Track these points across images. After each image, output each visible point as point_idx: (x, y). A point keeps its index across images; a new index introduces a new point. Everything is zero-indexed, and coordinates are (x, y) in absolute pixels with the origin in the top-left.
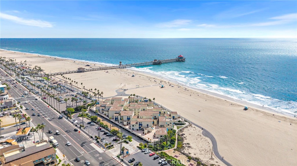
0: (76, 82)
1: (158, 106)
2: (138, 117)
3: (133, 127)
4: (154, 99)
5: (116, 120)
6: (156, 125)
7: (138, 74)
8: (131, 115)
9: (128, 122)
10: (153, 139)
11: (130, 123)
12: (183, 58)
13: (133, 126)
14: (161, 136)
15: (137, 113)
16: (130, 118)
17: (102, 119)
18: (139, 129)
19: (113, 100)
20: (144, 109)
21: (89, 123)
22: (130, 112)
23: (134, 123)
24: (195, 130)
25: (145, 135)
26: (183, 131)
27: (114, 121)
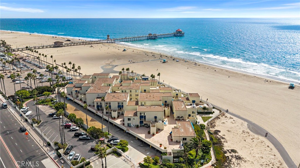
0: (45, 55)
1: (165, 86)
2: (137, 103)
3: (129, 122)
4: (159, 75)
5: (98, 110)
6: (168, 116)
7: (130, 49)
8: (125, 99)
9: (119, 113)
10: (170, 144)
11: (123, 114)
12: (182, 32)
13: (129, 119)
14: (184, 139)
15: (134, 96)
16: (123, 106)
17: (75, 108)
18: (139, 125)
19: (95, 78)
20: (145, 91)
21: (51, 115)
22: (123, 94)
23: (131, 115)
24: (234, 122)
25: (153, 137)
26: (215, 126)
27: (94, 111)
